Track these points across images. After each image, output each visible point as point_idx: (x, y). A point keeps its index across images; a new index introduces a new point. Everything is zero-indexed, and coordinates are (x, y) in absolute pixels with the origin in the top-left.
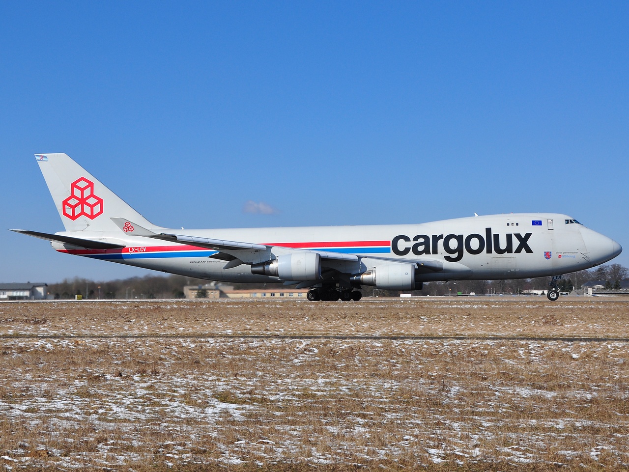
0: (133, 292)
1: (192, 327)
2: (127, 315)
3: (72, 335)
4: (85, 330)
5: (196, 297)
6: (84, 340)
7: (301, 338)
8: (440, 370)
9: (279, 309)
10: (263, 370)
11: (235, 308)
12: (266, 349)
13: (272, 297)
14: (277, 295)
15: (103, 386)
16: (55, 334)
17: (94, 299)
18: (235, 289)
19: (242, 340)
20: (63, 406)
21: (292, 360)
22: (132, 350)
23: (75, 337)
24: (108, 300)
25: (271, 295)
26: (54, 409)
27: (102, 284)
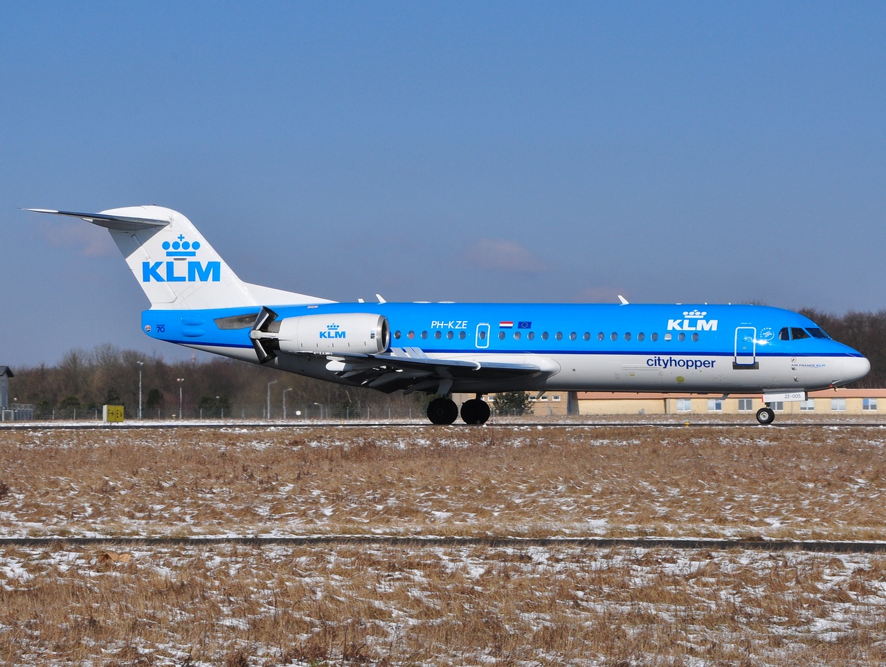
1: (477, 510)
2: (266, 469)
3: (89, 534)
4: (132, 517)
6: (127, 549)
12: (719, 583)
16: (35, 532)
17: (163, 417)
19: (640, 552)
22: (282, 583)
23: (100, 541)
24: (208, 422)
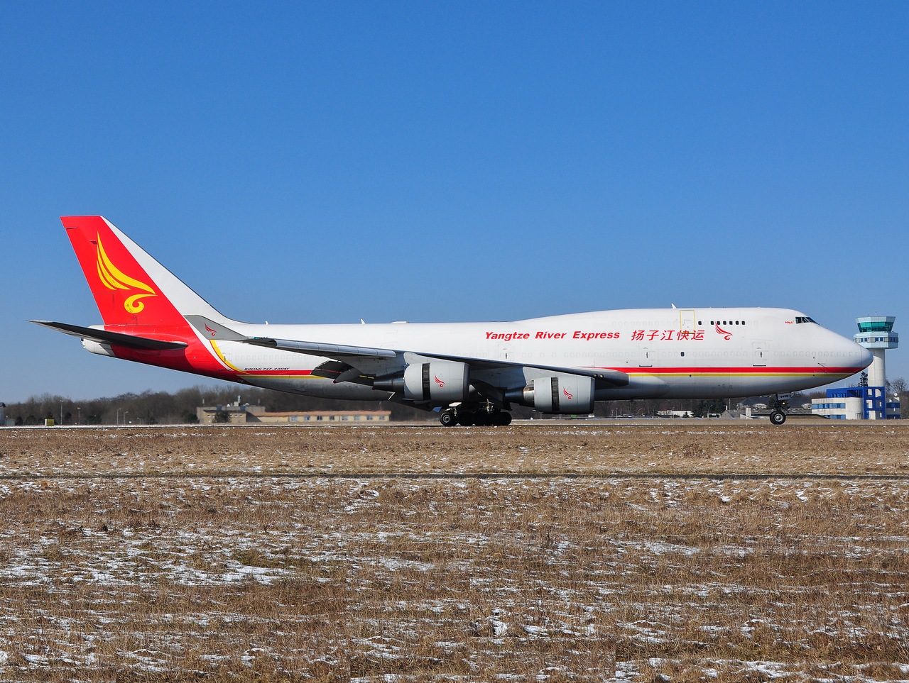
0: (126, 415)
1: (207, 463)
2: (116, 446)
3: (38, 474)
4: (57, 467)
5: (213, 422)
6: (55, 480)
7: (356, 476)
8: (545, 519)
9: (328, 437)
10: (303, 520)
11: (266, 436)
12: (307, 492)
13: (319, 421)
14: (326, 419)
15: (81, 544)
16: (15, 474)
17: (72, 424)
18: (266, 411)
19: (275, 479)
20: (23, 573)
21: (343, 507)
22: (122, 495)
23: (43, 477)
24: (91, 426)
25: (318, 419)
26: (10, 576)
27: (81, 404)
